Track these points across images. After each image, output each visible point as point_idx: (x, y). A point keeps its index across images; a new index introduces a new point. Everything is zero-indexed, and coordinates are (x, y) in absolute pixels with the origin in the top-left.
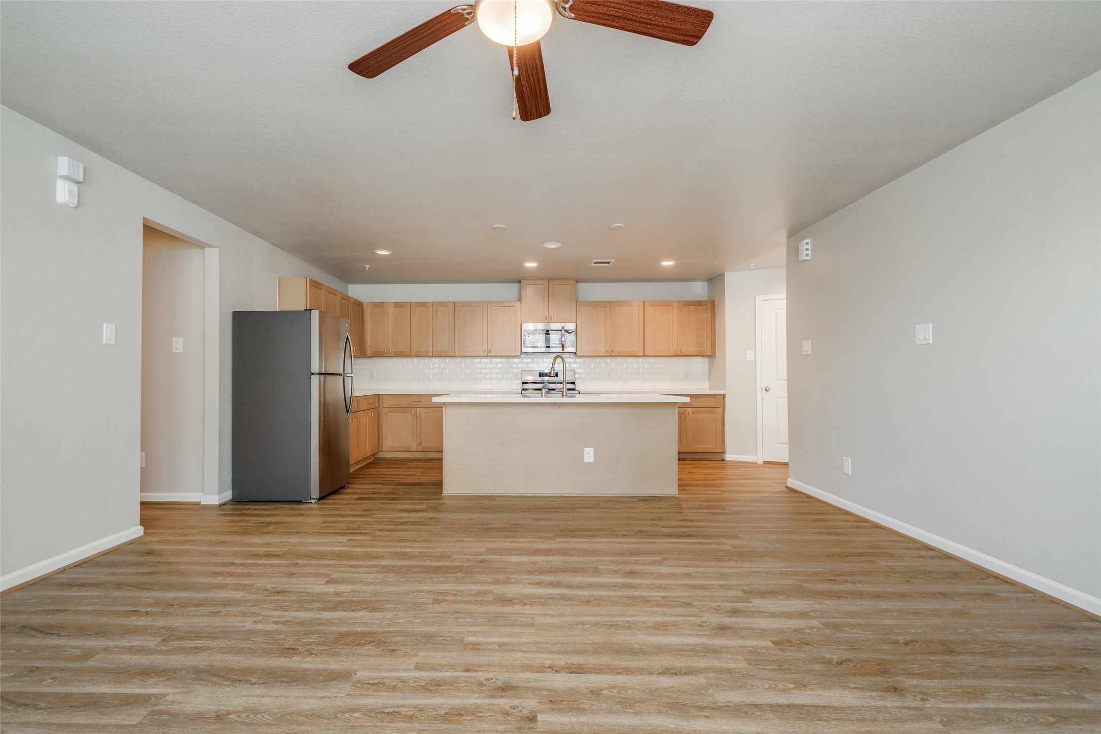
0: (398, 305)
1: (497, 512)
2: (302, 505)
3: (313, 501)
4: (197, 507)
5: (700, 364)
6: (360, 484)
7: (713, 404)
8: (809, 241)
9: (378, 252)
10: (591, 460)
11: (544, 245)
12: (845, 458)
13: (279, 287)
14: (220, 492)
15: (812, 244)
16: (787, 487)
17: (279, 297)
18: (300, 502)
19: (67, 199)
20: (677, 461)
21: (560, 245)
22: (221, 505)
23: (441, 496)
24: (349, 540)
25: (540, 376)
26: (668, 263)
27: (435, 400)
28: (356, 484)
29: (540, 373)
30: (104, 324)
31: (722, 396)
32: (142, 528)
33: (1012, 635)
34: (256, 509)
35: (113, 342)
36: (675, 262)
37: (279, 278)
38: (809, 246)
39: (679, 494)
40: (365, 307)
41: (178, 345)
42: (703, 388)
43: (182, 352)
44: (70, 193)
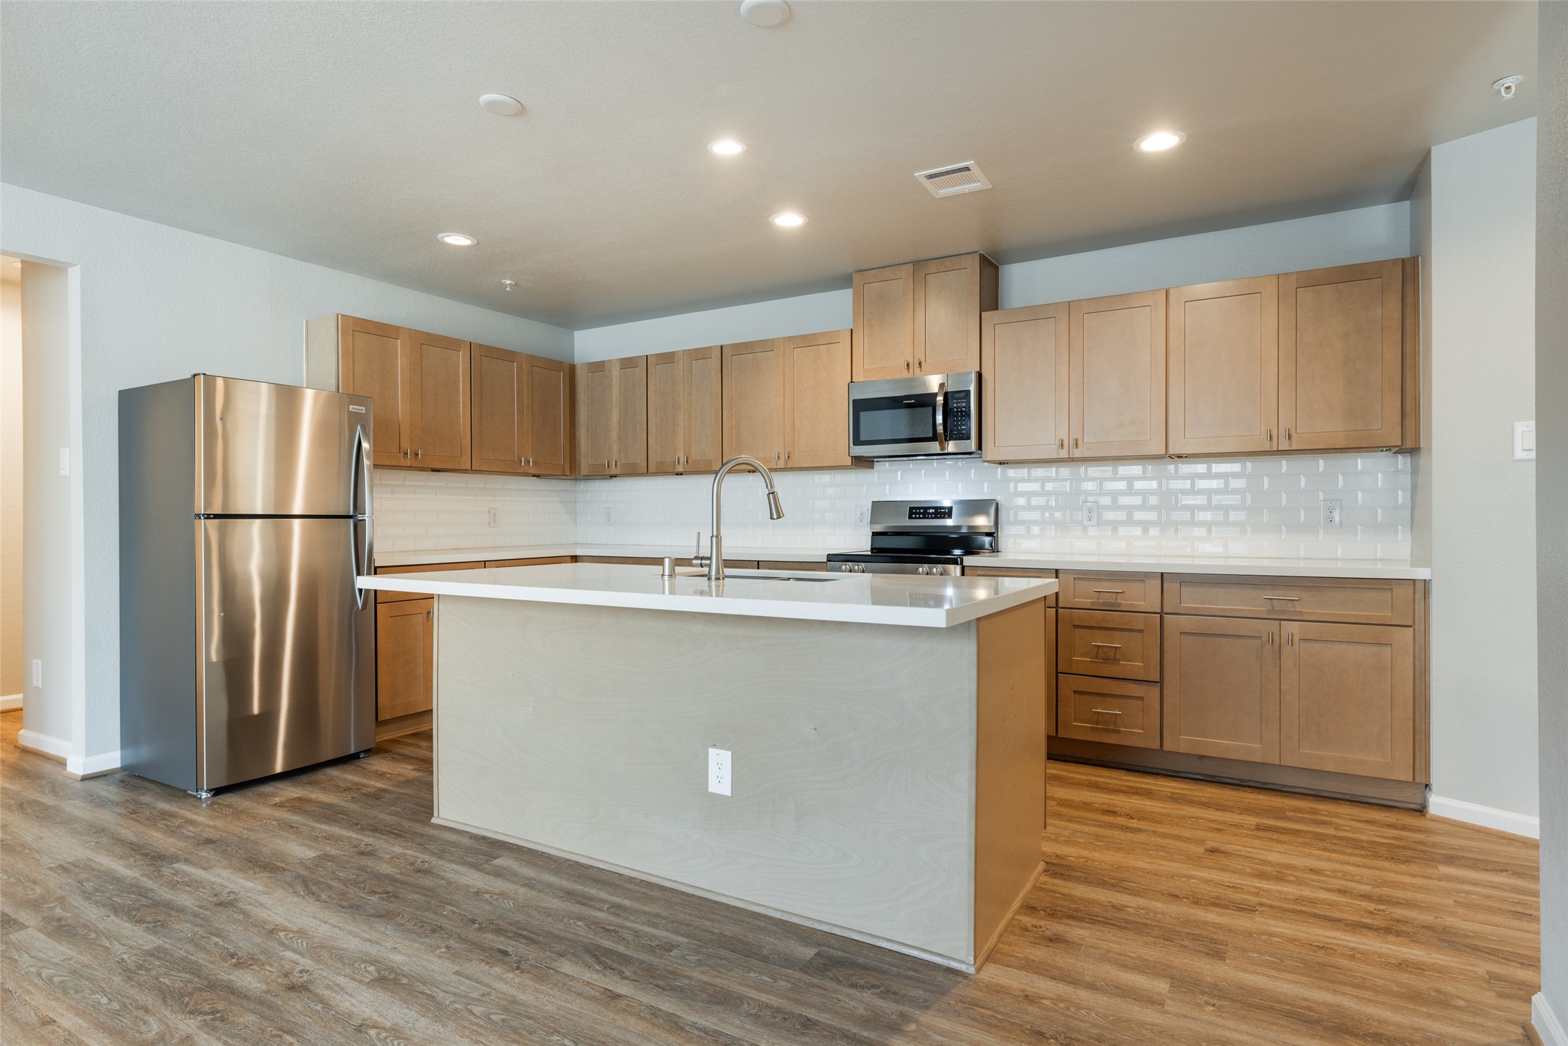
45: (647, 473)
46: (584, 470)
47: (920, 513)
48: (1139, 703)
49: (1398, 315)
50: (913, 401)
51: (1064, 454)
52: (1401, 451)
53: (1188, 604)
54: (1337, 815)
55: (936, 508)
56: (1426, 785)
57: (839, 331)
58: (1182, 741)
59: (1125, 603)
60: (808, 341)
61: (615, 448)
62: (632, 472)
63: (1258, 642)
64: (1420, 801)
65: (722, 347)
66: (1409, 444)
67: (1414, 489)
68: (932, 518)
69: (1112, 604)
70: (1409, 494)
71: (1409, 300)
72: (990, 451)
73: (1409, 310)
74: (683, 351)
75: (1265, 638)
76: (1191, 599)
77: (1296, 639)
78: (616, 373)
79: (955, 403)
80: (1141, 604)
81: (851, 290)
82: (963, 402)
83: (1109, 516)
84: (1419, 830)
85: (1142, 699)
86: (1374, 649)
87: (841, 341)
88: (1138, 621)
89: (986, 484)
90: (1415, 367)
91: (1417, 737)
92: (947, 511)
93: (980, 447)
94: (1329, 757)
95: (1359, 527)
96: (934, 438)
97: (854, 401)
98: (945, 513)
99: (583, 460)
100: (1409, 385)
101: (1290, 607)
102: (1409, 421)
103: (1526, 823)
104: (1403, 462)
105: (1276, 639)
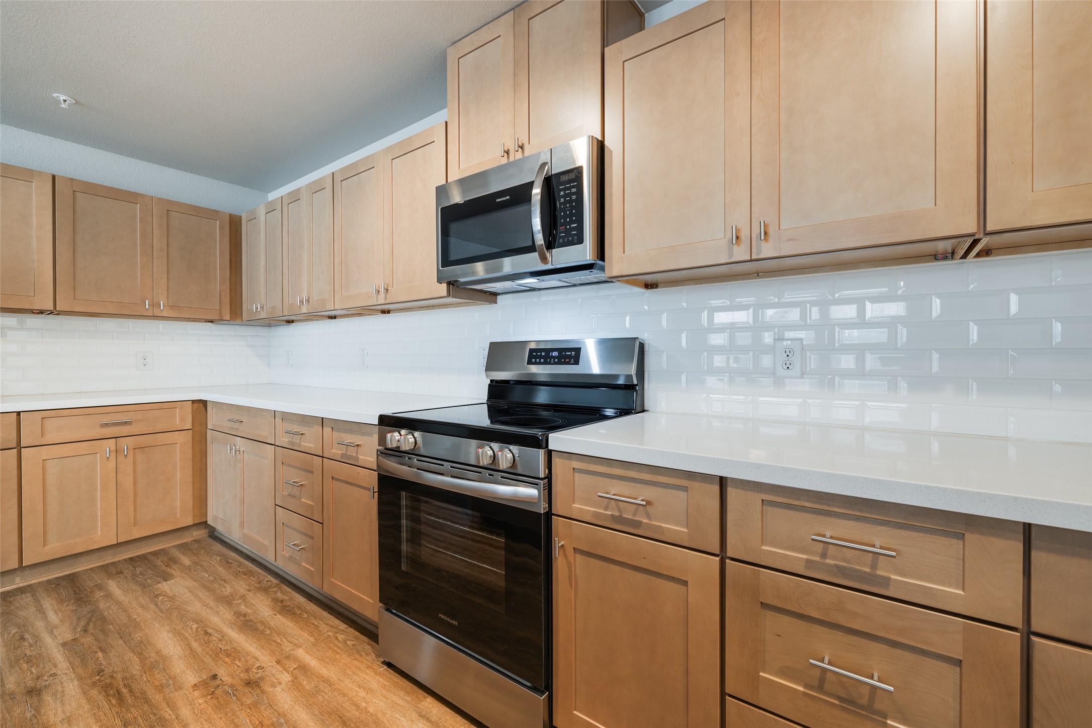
50: (508, 197)
55: (560, 350)
57: (434, 127)
65: (333, 173)
68: (555, 363)
79: (562, 190)
82: (573, 187)
87: (435, 140)
89: (628, 318)
92: (573, 353)
96: (531, 249)
98: (570, 357)
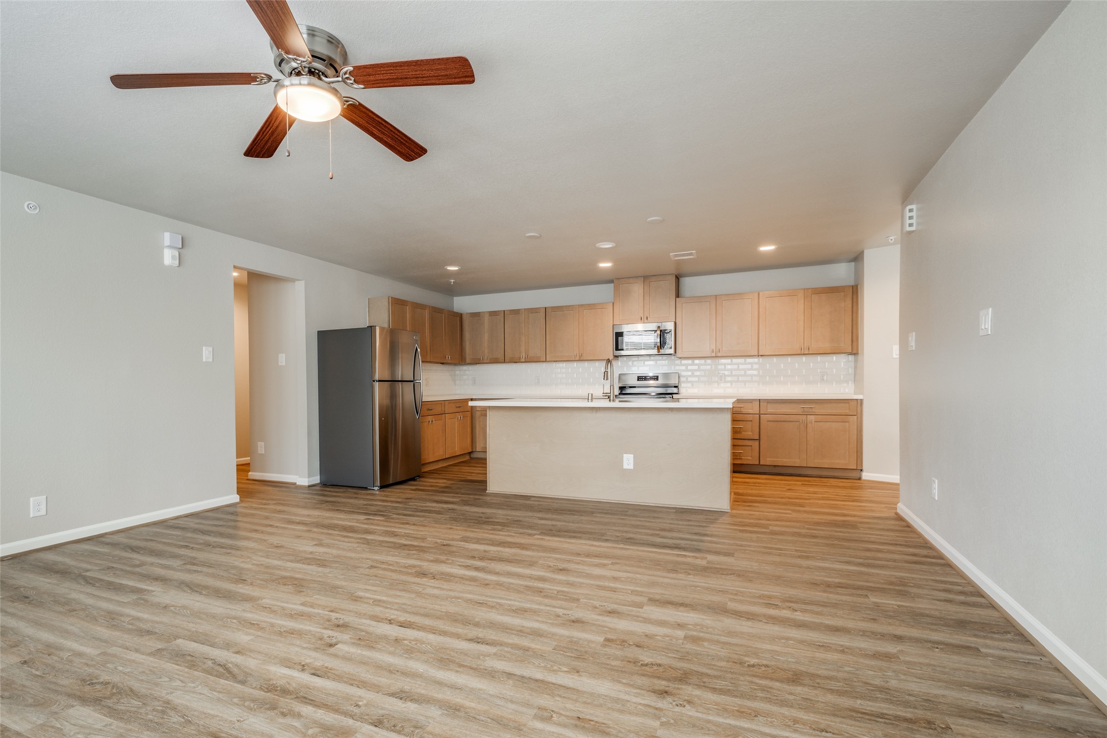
0: (493, 314)
1: (516, 509)
2: (367, 490)
3: (376, 488)
4: (294, 486)
5: (842, 362)
6: (431, 478)
7: (847, 411)
8: (914, 207)
9: (448, 268)
10: (631, 467)
11: (597, 245)
12: (933, 479)
13: (369, 307)
14: (309, 476)
15: (918, 210)
16: (897, 514)
17: (369, 315)
18: (366, 488)
19: (170, 262)
20: (729, 473)
21: (614, 245)
22: (309, 486)
23: (485, 492)
24: (366, 519)
25: (638, 380)
26: (767, 248)
27: (471, 404)
28: (427, 478)
29: (638, 377)
30: (204, 348)
31: (859, 401)
32: (238, 496)
33: (911, 685)
34: (330, 491)
35: (211, 360)
36: (777, 247)
37: (368, 299)
38: (914, 214)
39: (732, 509)
40: (464, 317)
41: (282, 359)
42: (846, 391)
43: (284, 364)
44: (173, 257)
45: (504, 362)
46: (468, 361)
47: (643, 379)
48: (750, 448)
49: (850, 306)
51: (714, 355)
52: (851, 354)
53: (770, 410)
54: (830, 481)
56: (861, 470)
58: (767, 460)
59: (744, 411)
60: (591, 306)
61: (486, 351)
62: (495, 361)
63: (798, 423)
64: (859, 476)
66: (854, 352)
67: (855, 368)
69: (739, 412)
70: (853, 370)
71: (855, 300)
72: (679, 354)
73: (854, 304)
74: (525, 309)
75: (801, 421)
76: (771, 409)
77: (813, 422)
78: (487, 317)
80: (751, 411)
81: (613, 284)
83: (729, 379)
84: (860, 483)
85: (751, 446)
86: (843, 424)
88: (750, 417)
90: (857, 324)
91: (858, 454)
93: (675, 352)
94: (826, 463)
95: (834, 382)
97: (616, 333)
99: (467, 356)
100: (854, 331)
101: (811, 410)
102: (855, 343)
103: (895, 478)
104: (851, 358)
105: (806, 422)
